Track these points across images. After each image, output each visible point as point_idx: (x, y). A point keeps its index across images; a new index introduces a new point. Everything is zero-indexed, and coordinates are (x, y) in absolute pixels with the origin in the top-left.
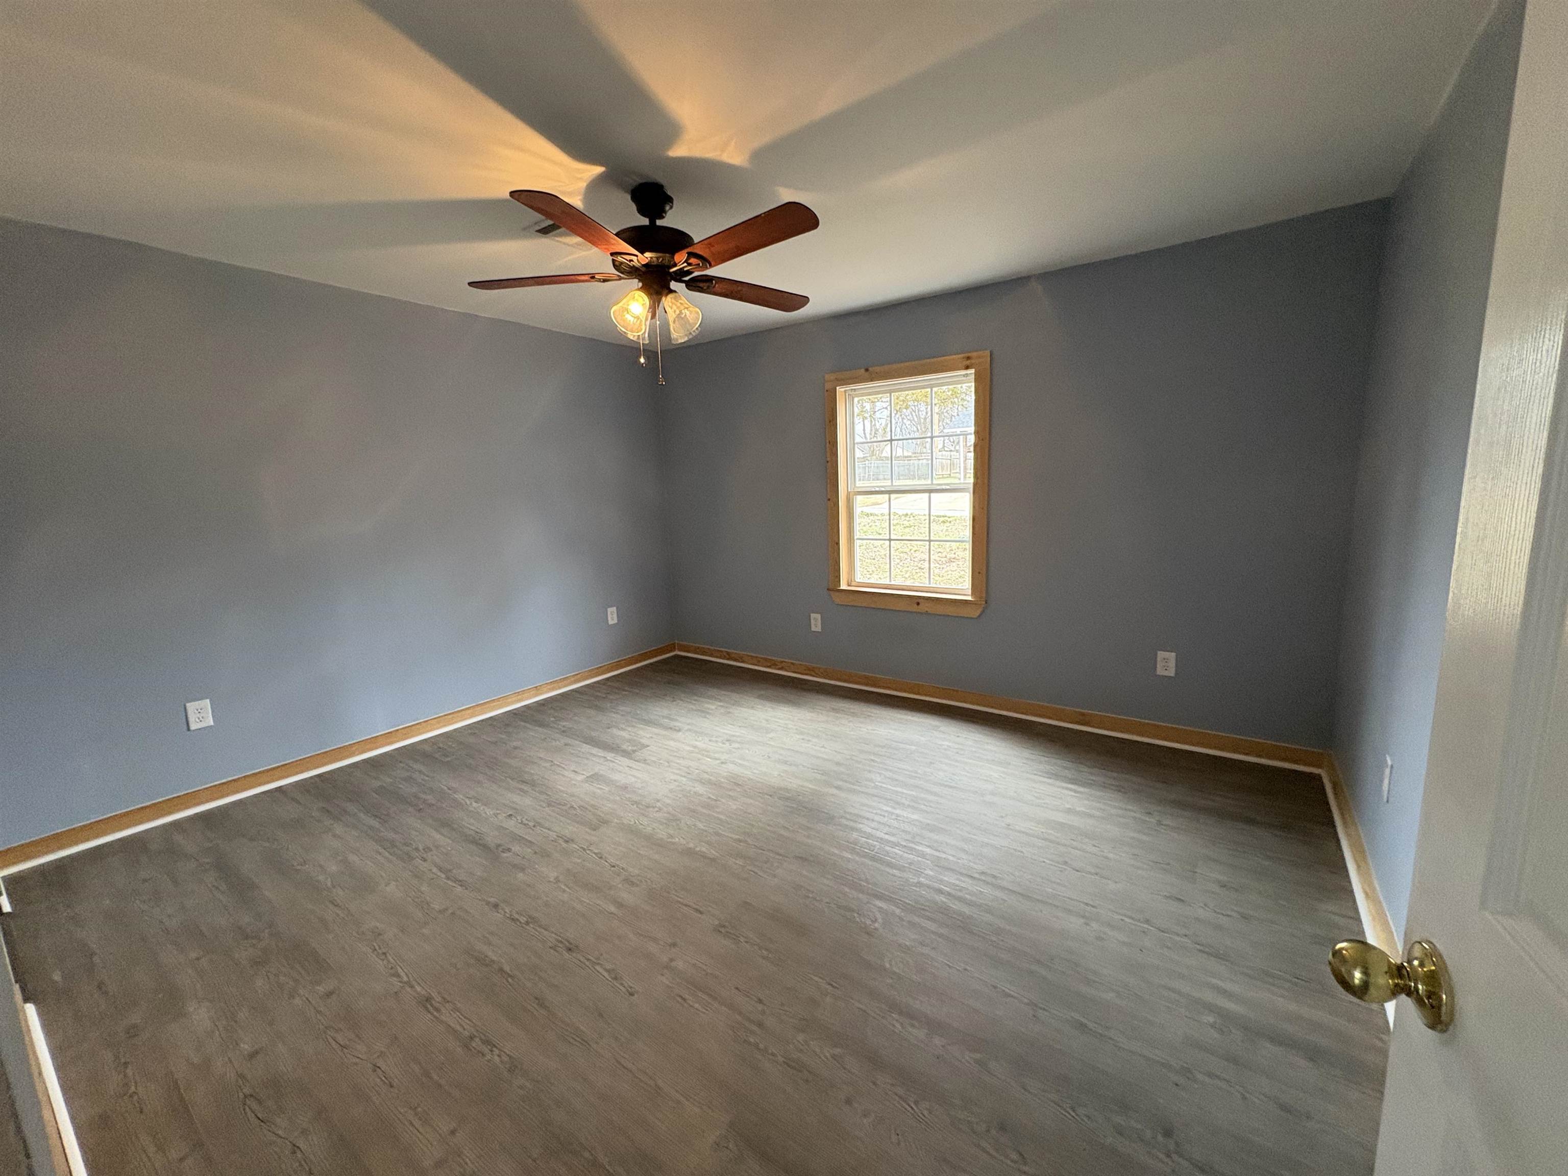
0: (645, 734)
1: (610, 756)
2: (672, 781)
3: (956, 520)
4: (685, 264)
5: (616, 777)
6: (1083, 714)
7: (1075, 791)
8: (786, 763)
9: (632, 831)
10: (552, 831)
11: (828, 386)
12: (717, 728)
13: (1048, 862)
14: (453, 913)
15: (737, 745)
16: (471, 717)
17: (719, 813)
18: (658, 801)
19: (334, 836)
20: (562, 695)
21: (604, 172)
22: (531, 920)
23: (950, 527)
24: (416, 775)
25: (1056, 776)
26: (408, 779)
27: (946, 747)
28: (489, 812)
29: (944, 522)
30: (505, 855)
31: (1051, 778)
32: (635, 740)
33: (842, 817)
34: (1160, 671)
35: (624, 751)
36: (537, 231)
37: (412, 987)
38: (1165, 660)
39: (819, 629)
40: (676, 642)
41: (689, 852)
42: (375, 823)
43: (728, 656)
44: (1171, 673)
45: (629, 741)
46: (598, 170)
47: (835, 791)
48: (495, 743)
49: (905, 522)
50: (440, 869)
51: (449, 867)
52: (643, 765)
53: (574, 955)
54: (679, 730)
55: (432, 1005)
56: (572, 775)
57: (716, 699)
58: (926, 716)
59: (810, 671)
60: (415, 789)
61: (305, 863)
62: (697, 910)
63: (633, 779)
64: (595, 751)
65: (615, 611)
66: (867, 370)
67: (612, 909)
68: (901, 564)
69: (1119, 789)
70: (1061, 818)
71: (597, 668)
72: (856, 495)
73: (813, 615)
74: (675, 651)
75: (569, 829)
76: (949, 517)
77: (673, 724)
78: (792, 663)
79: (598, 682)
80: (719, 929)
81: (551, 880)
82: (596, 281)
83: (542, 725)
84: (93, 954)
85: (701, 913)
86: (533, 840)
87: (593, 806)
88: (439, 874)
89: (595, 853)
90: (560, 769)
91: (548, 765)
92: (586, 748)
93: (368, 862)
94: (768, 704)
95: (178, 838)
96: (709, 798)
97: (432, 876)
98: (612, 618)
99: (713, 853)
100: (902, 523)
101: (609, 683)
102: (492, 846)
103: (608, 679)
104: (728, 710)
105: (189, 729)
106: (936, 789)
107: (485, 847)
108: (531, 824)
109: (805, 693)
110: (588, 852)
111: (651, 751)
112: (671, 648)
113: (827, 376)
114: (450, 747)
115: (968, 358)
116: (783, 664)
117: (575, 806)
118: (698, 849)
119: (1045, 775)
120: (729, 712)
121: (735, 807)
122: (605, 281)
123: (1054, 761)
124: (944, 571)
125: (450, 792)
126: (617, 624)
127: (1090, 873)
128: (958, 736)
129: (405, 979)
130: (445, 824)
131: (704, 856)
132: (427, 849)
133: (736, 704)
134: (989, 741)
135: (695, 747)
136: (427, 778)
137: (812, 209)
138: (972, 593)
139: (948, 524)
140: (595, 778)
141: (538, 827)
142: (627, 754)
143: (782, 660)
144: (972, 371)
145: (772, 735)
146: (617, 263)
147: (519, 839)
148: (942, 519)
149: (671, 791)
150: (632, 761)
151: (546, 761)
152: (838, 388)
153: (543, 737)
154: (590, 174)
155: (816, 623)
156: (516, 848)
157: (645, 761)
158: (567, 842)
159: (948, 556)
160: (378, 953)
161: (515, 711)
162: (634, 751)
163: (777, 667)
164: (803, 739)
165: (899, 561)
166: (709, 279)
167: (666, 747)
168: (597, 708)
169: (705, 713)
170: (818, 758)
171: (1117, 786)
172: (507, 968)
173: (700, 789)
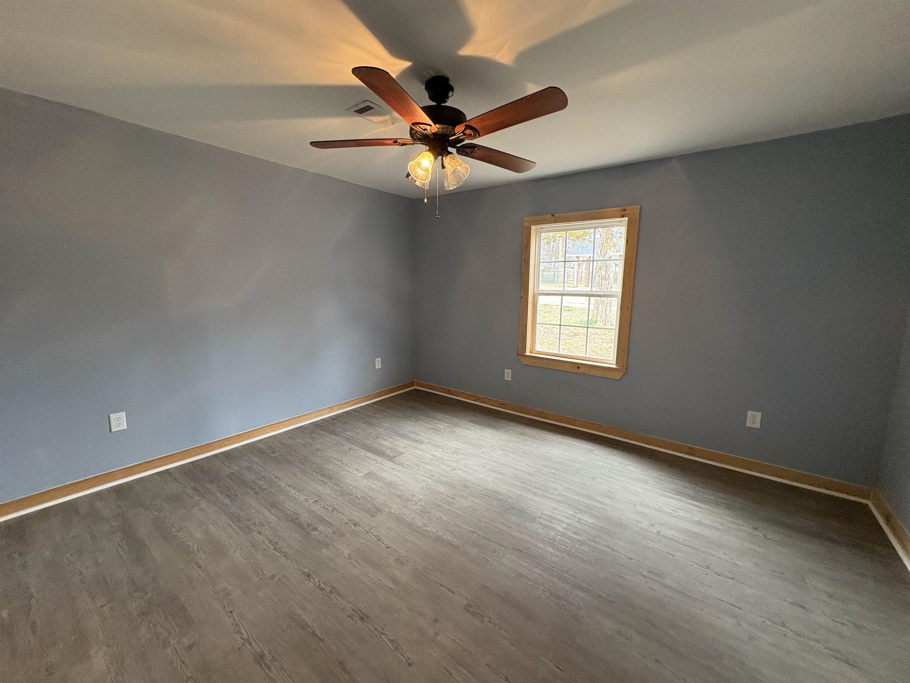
0: (401, 444)
1: (379, 459)
2: (422, 481)
3: (575, 309)
4: (462, 134)
5: (384, 475)
6: (690, 448)
7: (701, 508)
8: (495, 471)
9: (399, 519)
10: (345, 516)
11: (526, 225)
12: (446, 442)
13: (694, 565)
14: (279, 580)
15: (461, 456)
16: (289, 426)
17: (456, 509)
18: (414, 496)
19: (201, 509)
20: (346, 413)
21: (411, 65)
22: (333, 590)
23: (573, 314)
24: (255, 466)
25: (682, 494)
26: (249, 469)
27: (601, 466)
28: (302, 497)
29: (568, 310)
30: (314, 533)
31: (678, 495)
32: (394, 449)
33: (541, 518)
34: (749, 424)
35: (388, 456)
36: (355, 111)
37: (250, 644)
38: (754, 417)
39: (510, 379)
40: (416, 380)
41: (438, 539)
42: (227, 501)
43: (448, 392)
44: (758, 426)
45: (390, 449)
46: (407, 64)
47: (533, 497)
48: (305, 445)
49: (545, 309)
50: (270, 542)
51: (276, 540)
52: (401, 468)
53: (366, 624)
54: (422, 443)
55: (264, 663)
56: (355, 472)
57: (443, 421)
58: (583, 442)
59: (502, 405)
60: (253, 477)
61: (180, 529)
62: (450, 590)
63: (396, 478)
64: (369, 454)
65: (380, 360)
66: (553, 215)
67: (390, 585)
68: (545, 335)
69: (728, 507)
70: (695, 529)
71: (368, 396)
72: (540, 295)
73: (506, 370)
74: (414, 386)
75: (357, 515)
76: (571, 308)
77: (418, 438)
78: (491, 400)
79: (367, 405)
80: (468, 608)
81: (346, 556)
82: (397, 145)
83: (333, 433)
84: (32, 596)
85: (453, 593)
86: (332, 522)
87: (370, 497)
88: (269, 545)
89: (374, 535)
90: (348, 467)
91: (339, 463)
92: (363, 452)
93: (223, 533)
94: (477, 427)
95: (99, 504)
96: (448, 496)
97: (265, 547)
98: (378, 365)
99: (456, 541)
100: (543, 310)
101: (375, 406)
102: (305, 524)
103: (374, 403)
104: (452, 430)
105: (110, 431)
106: (602, 499)
107: (300, 525)
108: (330, 509)
109: (501, 421)
110: (369, 534)
111: (406, 457)
112: (412, 384)
113: (525, 218)
114: (276, 446)
115: (624, 210)
116: (485, 400)
117: (359, 497)
118: (445, 537)
119: (673, 492)
120: (453, 432)
121: (466, 504)
122: (403, 145)
123: (677, 481)
124: (572, 341)
125: (276, 480)
126: (381, 368)
127: (727, 577)
128: (607, 459)
129: (246, 636)
130: (273, 505)
131: (451, 544)
132: (262, 525)
133: (456, 425)
134: (629, 463)
135: (434, 456)
136: (261, 469)
137: (566, 94)
138: (616, 363)
139: (571, 312)
140: (370, 475)
141: (335, 512)
142: (391, 459)
143: (484, 397)
144: (627, 219)
145: (483, 450)
146: (413, 132)
147: (322, 520)
148: (567, 309)
149: (422, 489)
150: (393, 464)
151: (338, 460)
152: (532, 226)
153: (335, 442)
154: (401, 67)
155: (508, 375)
156: (321, 528)
157: (402, 465)
158: (355, 525)
159: (574, 332)
160: (227, 611)
161: (316, 423)
162: (395, 457)
163: (481, 401)
164: (504, 454)
165: (544, 333)
166: (473, 146)
167: (415, 455)
168: (370, 424)
169: (437, 430)
170: (516, 469)
171: (726, 504)
172: (318, 633)
173: (441, 489)
